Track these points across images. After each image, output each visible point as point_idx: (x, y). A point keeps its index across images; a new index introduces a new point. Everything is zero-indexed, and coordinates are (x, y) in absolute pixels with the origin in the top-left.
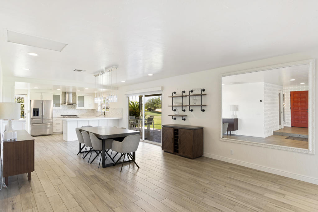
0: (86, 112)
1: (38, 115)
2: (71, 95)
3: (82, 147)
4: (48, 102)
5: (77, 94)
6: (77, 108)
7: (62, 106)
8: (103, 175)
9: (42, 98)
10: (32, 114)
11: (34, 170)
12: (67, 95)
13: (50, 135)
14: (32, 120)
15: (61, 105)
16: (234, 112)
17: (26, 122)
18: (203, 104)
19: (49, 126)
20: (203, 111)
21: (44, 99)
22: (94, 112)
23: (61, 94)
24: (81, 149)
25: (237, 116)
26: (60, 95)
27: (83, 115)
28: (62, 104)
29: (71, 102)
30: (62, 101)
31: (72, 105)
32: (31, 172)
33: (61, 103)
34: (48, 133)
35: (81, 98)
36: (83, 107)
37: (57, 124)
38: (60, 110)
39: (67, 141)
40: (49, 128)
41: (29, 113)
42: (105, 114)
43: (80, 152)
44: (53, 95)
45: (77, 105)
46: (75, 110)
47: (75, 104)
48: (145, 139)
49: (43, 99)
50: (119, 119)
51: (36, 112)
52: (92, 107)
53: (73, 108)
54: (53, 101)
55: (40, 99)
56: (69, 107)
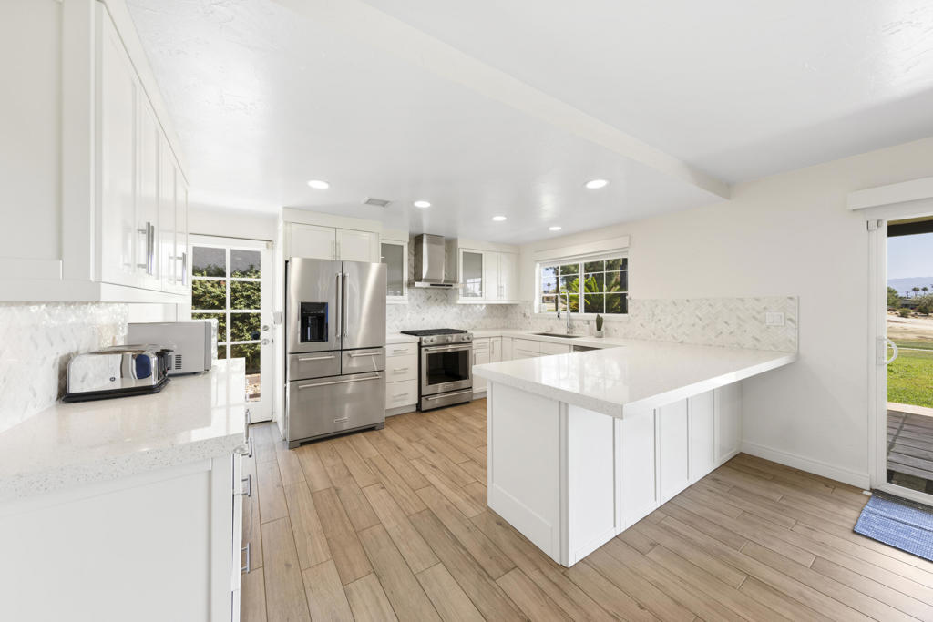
0: (484, 317)
1: (323, 336)
5: (459, 245)
7: (410, 292)
9: (336, 253)
10: (294, 332)
12: (425, 248)
13: (371, 429)
14: (292, 361)
15: (406, 290)
22: (506, 317)
23: (404, 242)
26: (402, 247)
28: (409, 284)
30: (409, 271)
31: (445, 288)
33: (406, 276)
35: (475, 261)
36: (481, 295)
38: (402, 308)
41: (280, 328)
44: (383, 245)
45: (461, 290)
47: (456, 283)
51: (314, 321)
52: (507, 298)
53: (442, 301)
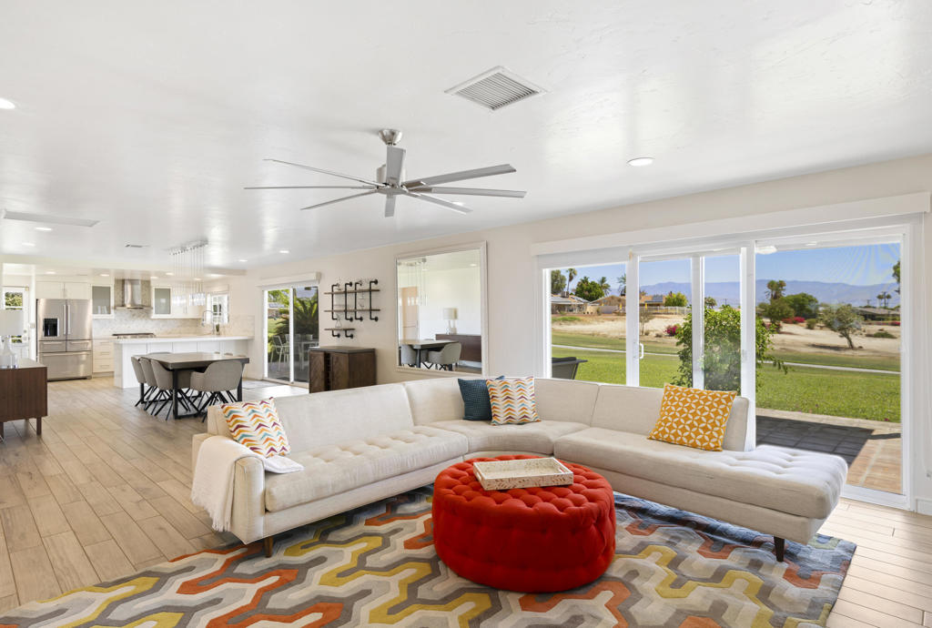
1: (55, 334)
2: (138, 287)
3: (145, 392)
4: (82, 303)
5: (152, 284)
6: (154, 316)
7: (115, 313)
8: (171, 426)
9: (65, 295)
10: (41, 332)
11: (46, 415)
12: (128, 287)
13: (84, 378)
14: (40, 343)
15: (113, 311)
16: (452, 322)
17: (27, 348)
18: (373, 307)
19: (84, 357)
20: (376, 319)
21: (72, 298)
22: (196, 326)
23: (111, 284)
24: (143, 395)
25: (455, 329)
26: (109, 288)
27: (170, 333)
28: (115, 308)
29: (139, 302)
30: (115, 301)
31: (142, 309)
32: (43, 418)
33: (112, 304)
34: (81, 375)
35: (165, 293)
36: (169, 313)
37: (102, 353)
38: (110, 321)
39: (122, 389)
40: (83, 362)
41: (34, 331)
42: (220, 329)
43: (142, 401)
44: (93, 287)
45: (154, 311)
46: (150, 321)
47: (149, 306)
48: (296, 380)
49: (70, 296)
50: (246, 340)
51: (50, 327)
52: (191, 315)
53: (144, 317)
54: (91, 301)
55: (59, 296)
56: (134, 315)
